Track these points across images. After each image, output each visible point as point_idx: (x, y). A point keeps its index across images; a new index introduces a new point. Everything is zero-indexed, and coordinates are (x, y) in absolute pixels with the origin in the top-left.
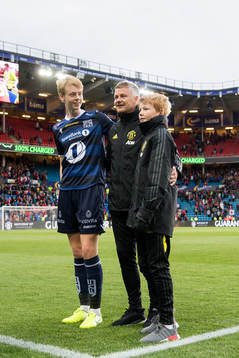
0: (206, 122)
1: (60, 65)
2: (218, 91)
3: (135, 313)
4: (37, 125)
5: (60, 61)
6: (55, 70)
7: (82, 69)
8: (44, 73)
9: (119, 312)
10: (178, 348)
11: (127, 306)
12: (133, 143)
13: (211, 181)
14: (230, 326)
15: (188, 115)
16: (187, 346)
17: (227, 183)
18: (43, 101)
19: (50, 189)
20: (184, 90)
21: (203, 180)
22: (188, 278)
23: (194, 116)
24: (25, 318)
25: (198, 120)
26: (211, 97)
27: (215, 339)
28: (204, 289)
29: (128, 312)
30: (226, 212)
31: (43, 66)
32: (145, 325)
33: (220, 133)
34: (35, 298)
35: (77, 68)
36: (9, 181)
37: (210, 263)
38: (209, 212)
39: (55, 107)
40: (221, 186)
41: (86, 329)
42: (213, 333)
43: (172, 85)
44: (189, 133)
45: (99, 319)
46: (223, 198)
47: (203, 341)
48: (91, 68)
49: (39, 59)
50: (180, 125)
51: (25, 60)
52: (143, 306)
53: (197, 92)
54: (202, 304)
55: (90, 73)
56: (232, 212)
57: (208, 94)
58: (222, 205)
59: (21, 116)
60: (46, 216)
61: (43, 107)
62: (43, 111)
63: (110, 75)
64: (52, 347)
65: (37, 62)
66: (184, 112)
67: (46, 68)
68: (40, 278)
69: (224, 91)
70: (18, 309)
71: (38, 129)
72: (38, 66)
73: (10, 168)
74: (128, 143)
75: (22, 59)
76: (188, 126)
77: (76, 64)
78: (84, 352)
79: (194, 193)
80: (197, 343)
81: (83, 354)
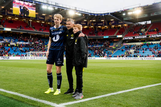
0: (98, 24)
1: (49, 5)
2: (102, 14)
3: (71, 90)
4: (42, 24)
5: (49, 3)
6: (48, 7)
7: (57, 6)
8: (44, 7)
9: (66, 90)
10: (83, 102)
11: (69, 88)
12: (73, 38)
13: (99, 44)
14: (100, 95)
15: (92, 22)
16: (86, 101)
17: (105, 45)
18: (44, 17)
19: (46, 46)
20: (91, 13)
21: (97, 44)
22: (89, 78)
23: (94, 22)
24: (37, 91)
25: (95, 24)
26: (100, 16)
27: (95, 100)
28: (94, 82)
29: (69, 90)
30: (104, 54)
31: (44, 5)
32: (74, 94)
33: (103, 28)
34: (40, 84)
35: (55, 6)
36: (32, 43)
37: (97, 73)
38: (98, 55)
39: (48, 19)
40: (102, 46)
41: (56, 95)
42: (94, 97)
43: (87, 12)
44: (92, 28)
45: (60, 92)
46: (103, 50)
47: (91, 100)
48: (60, 6)
49: (42, 3)
50: (89, 25)
51: (38, 3)
52: (74, 88)
53: (95, 14)
54: (92, 87)
55: (59, 7)
56: (106, 55)
57: (99, 15)
58: (103, 52)
59: (36, 22)
60: (44, 55)
61: (43, 19)
62: (44, 20)
63: (66, 8)
64: (45, 101)
65: (42, 4)
66: (91, 21)
67: (45, 6)
68: (42, 77)
69: (104, 14)
70: (35, 88)
71: (42, 26)
72: (42, 5)
73: (33, 39)
74: (71, 38)
75: (37, 3)
76: (92, 26)
77: (55, 5)
78: (55, 103)
79: (94, 48)
80: (89, 101)
81: (54, 104)
